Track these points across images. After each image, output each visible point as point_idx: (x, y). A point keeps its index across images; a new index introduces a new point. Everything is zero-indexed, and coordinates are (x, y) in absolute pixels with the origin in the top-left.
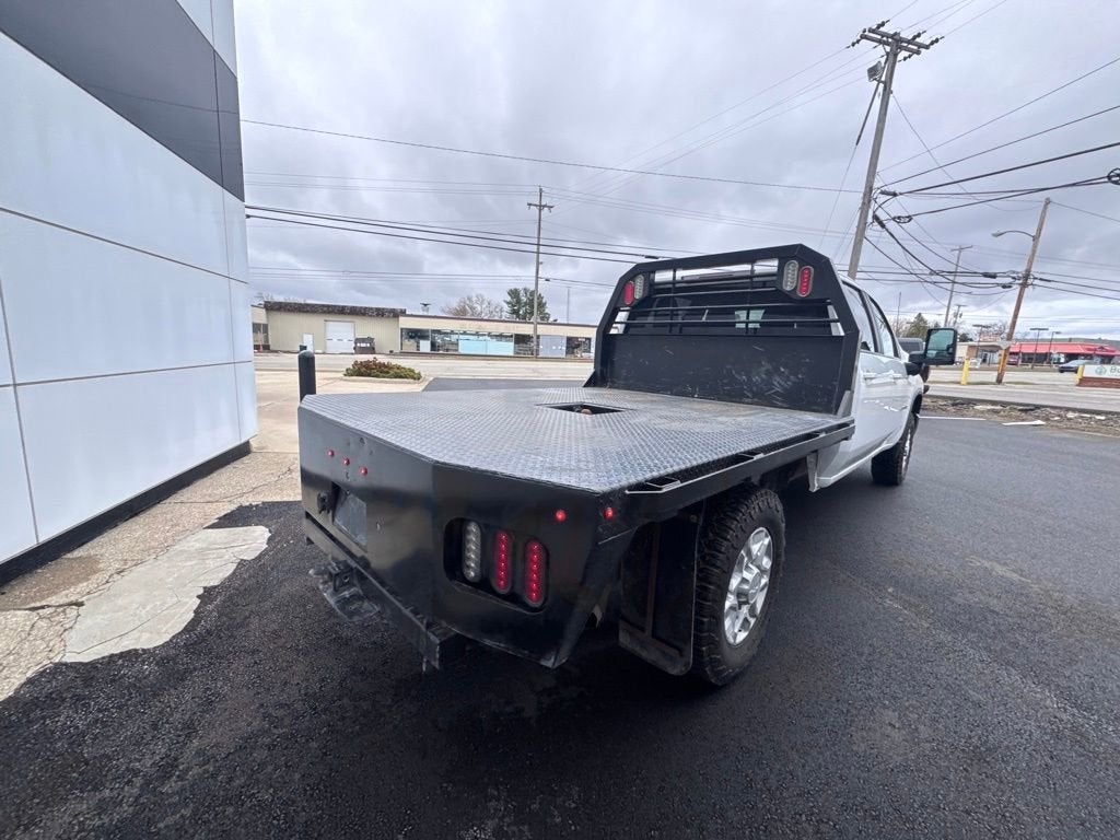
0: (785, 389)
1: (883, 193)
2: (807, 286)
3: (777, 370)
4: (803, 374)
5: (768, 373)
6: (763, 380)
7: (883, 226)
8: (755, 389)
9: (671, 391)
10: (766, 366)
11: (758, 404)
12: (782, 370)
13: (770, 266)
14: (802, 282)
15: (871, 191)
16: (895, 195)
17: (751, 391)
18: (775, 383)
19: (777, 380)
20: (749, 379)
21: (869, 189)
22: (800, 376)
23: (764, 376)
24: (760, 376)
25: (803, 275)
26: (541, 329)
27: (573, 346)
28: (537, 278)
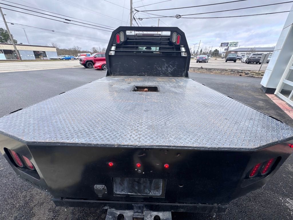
0: (171, 72)
1: (135, 10)
2: (179, 41)
3: (169, 66)
4: (176, 67)
5: (167, 67)
6: (165, 69)
7: (135, 20)
8: (163, 72)
9: (137, 75)
10: (166, 65)
11: (164, 76)
12: (170, 66)
13: (168, 33)
14: (178, 40)
15: (132, 9)
16: (138, 11)
17: (162, 73)
18: (169, 70)
19: (169, 69)
20: (162, 69)
21: (131, 8)
22: (175, 68)
23: (166, 68)
24: (164, 68)
25: (178, 38)
26: (18, 48)
27: (38, 55)
28: (5, 22)
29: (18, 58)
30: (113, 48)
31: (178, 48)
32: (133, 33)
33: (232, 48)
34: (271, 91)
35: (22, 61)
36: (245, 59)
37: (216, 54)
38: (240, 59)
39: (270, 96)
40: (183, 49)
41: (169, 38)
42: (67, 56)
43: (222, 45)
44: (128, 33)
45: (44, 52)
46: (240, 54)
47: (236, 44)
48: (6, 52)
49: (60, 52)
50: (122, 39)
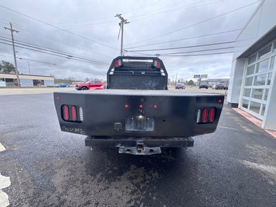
0: (155, 86)
2: (159, 66)
5: (151, 83)
6: (151, 85)
12: (154, 82)
19: (153, 84)
21: (122, 49)
22: (157, 83)
25: (158, 64)
26: (20, 77)
27: (36, 83)
28: (15, 57)
29: (17, 85)
30: (113, 70)
31: (159, 70)
32: (127, 60)
33: (203, 79)
34: (235, 105)
35: (20, 87)
36: (214, 86)
37: (191, 83)
38: (211, 87)
39: (235, 109)
40: (162, 71)
41: (152, 64)
42: (63, 84)
43: (195, 76)
44: (124, 60)
45: (43, 81)
46: (210, 83)
47: (206, 76)
48: (8, 80)
49: (56, 81)
50: (120, 64)
